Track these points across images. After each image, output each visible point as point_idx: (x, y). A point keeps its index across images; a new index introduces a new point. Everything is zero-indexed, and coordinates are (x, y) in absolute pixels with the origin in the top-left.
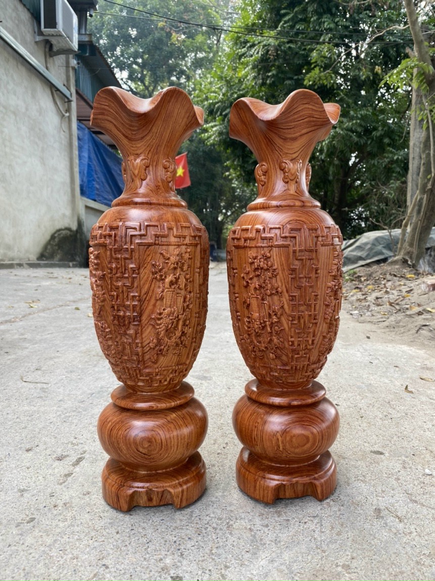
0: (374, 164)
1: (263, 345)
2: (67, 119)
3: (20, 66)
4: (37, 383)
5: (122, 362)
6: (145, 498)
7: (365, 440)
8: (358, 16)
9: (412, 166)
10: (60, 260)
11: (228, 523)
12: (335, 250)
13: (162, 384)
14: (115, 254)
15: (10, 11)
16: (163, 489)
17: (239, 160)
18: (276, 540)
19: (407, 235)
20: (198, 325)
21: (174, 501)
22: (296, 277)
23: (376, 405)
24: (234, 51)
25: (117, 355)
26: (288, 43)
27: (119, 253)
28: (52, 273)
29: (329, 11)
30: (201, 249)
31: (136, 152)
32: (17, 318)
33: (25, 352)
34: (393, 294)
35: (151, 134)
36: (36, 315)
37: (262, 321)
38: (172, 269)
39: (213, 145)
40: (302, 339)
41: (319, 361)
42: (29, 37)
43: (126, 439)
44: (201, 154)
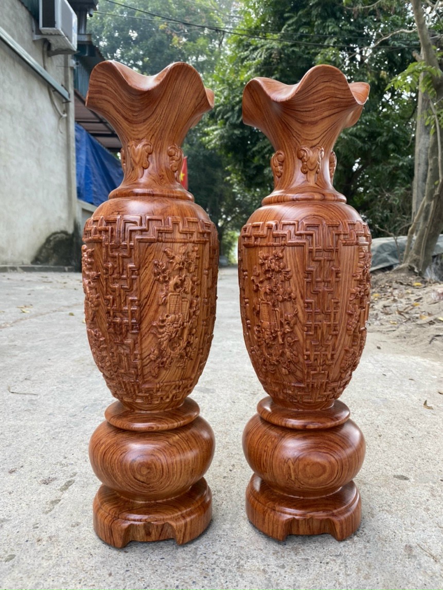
0: (378, 169)
1: (274, 358)
2: (65, 120)
3: (17, 65)
4: (25, 394)
5: (117, 376)
6: (142, 532)
7: (386, 463)
8: (363, 20)
9: (418, 172)
10: (55, 264)
11: (238, 563)
12: (360, 250)
13: (163, 402)
14: (112, 252)
15: (8, 8)
16: (163, 523)
17: (240, 165)
18: (294, 585)
19: (413, 242)
20: (205, 334)
21: (175, 536)
22: (312, 281)
23: (394, 422)
24: (236, 54)
25: (113, 368)
26: (292, 46)
27: (117, 251)
28: (46, 277)
29: (334, 15)
30: (210, 248)
31: (137, 137)
32: (7, 323)
33: (15, 360)
34: (401, 302)
35: (154, 116)
36: (27, 321)
37: (273, 331)
38: (177, 269)
39: (214, 149)
40: (319, 353)
41: (341, 378)
42: (26, 36)
43: (121, 465)
44: (201, 158)
